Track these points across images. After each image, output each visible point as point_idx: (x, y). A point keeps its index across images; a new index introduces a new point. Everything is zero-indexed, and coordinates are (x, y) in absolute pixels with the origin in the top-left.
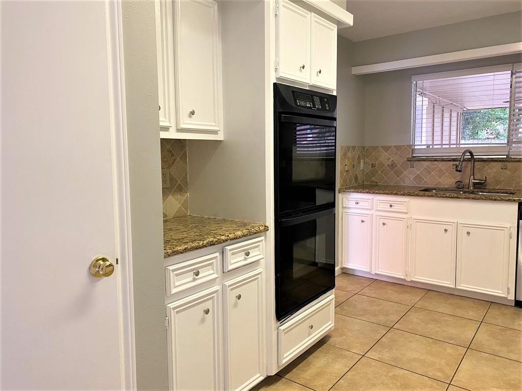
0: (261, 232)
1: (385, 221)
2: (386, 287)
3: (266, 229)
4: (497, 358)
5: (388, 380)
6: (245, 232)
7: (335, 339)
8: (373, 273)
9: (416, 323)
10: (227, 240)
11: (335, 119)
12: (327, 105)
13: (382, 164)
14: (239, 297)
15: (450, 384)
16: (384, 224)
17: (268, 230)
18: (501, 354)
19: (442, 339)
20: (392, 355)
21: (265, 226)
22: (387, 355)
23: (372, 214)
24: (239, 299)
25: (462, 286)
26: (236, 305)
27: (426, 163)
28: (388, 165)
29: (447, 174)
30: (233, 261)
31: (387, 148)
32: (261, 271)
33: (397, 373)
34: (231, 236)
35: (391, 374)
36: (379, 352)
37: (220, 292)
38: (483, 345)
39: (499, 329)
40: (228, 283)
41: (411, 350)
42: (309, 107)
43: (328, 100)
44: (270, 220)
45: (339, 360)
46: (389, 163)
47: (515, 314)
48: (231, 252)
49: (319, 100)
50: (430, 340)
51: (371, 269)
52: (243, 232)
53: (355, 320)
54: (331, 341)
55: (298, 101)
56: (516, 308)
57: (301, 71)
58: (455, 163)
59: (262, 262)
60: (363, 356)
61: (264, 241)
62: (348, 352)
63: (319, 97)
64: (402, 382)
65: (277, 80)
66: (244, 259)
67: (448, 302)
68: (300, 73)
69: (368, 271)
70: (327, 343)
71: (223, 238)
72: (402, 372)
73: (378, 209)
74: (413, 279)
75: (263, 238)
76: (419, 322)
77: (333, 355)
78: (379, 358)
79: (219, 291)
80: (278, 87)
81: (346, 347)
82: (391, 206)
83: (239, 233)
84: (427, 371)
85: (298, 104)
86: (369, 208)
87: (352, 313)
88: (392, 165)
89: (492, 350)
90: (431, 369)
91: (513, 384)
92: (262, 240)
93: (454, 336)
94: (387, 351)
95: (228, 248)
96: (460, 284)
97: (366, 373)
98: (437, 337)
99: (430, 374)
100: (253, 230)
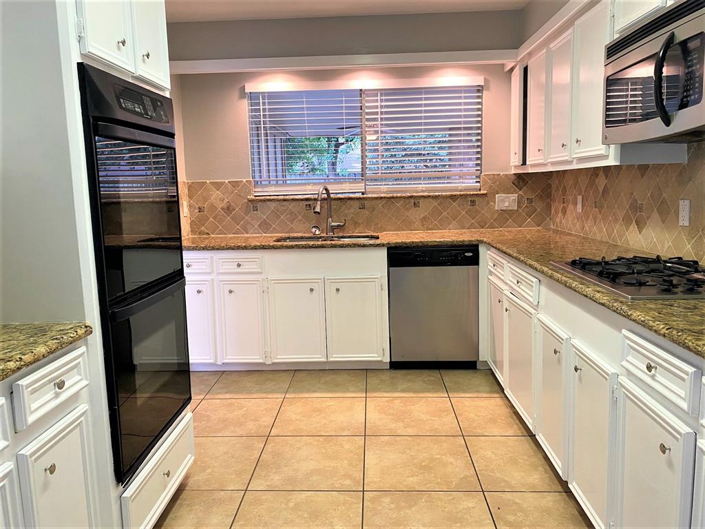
0: (80, 338)
1: (231, 287)
2: (241, 378)
3: (89, 330)
4: (398, 438)
5: (290, 515)
6: (53, 344)
7: (196, 478)
8: (219, 363)
9: (297, 420)
10: (19, 369)
11: (172, 135)
12: (162, 113)
13: (213, 208)
14: (52, 469)
15: (363, 491)
16: (231, 292)
17: (91, 332)
18: (399, 432)
19: (333, 434)
20: (283, 475)
21: (86, 327)
22: (277, 478)
23: (213, 280)
24: (51, 472)
25: (335, 357)
26: (46, 486)
27: (273, 205)
28: (222, 209)
29: (300, 217)
30: (34, 406)
31: (218, 186)
32: (85, 409)
33: (299, 500)
34: (27, 358)
35: (291, 505)
36: (264, 476)
37: (15, 473)
38: (379, 426)
39: (388, 402)
40: (27, 451)
41: (304, 460)
42: (138, 112)
43: (162, 105)
44: (93, 314)
45: (214, 509)
46: (224, 205)
47: (393, 378)
48: (29, 389)
49: (150, 103)
50: (321, 439)
51: (216, 358)
52: (48, 346)
53: (215, 439)
54: (191, 482)
55: (122, 100)
56: (391, 370)
57: (119, 48)
58: (308, 203)
59: (84, 393)
60: (246, 490)
61: (86, 354)
62: (222, 493)
63: (149, 97)
64: (310, 510)
65: (82, 59)
66: (53, 395)
67: (322, 382)
68: (119, 52)
69: (212, 361)
70: (187, 488)
71: (11, 365)
72: (304, 495)
73: (221, 271)
74: (276, 361)
75: (83, 349)
76: (299, 418)
77: (202, 504)
78: (268, 486)
79: (14, 471)
80: (87, 71)
81: (216, 486)
82: (239, 265)
83: (41, 349)
84: (333, 484)
85: (123, 105)
86: (208, 271)
87: (207, 430)
88: (228, 208)
89: (388, 429)
90: (335, 479)
91: (424, 466)
92: (84, 353)
93: (345, 424)
94: (275, 473)
95: (24, 382)
96: (332, 354)
97: (259, 516)
98: (327, 432)
99: (337, 486)
100: (65, 337)
